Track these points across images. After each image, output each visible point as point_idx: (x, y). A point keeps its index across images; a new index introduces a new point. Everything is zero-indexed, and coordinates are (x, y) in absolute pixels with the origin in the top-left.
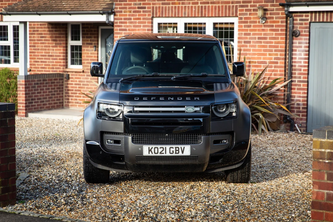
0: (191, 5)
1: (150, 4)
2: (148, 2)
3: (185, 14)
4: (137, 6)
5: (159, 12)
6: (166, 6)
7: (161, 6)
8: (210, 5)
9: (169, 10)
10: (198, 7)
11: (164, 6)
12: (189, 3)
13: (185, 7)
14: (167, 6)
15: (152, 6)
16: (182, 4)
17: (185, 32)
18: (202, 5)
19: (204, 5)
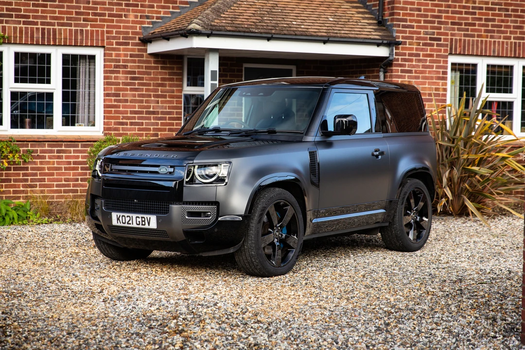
0: (501, 40)
1: (447, 34)
2: (445, 31)
3: (494, 51)
4: (428, 36)
5: (460, 47)
6: (469, 38)
7: (463, 38)
9: (473, 45)
10: (511, 43)
11: (467, 38)
12: (500, 37)
13: (495, 42)
14: (471, 39)
15: (449, 37)
16: (490, 38)
17: (488, 78)
18: (516, 41)
19: (518, 41)
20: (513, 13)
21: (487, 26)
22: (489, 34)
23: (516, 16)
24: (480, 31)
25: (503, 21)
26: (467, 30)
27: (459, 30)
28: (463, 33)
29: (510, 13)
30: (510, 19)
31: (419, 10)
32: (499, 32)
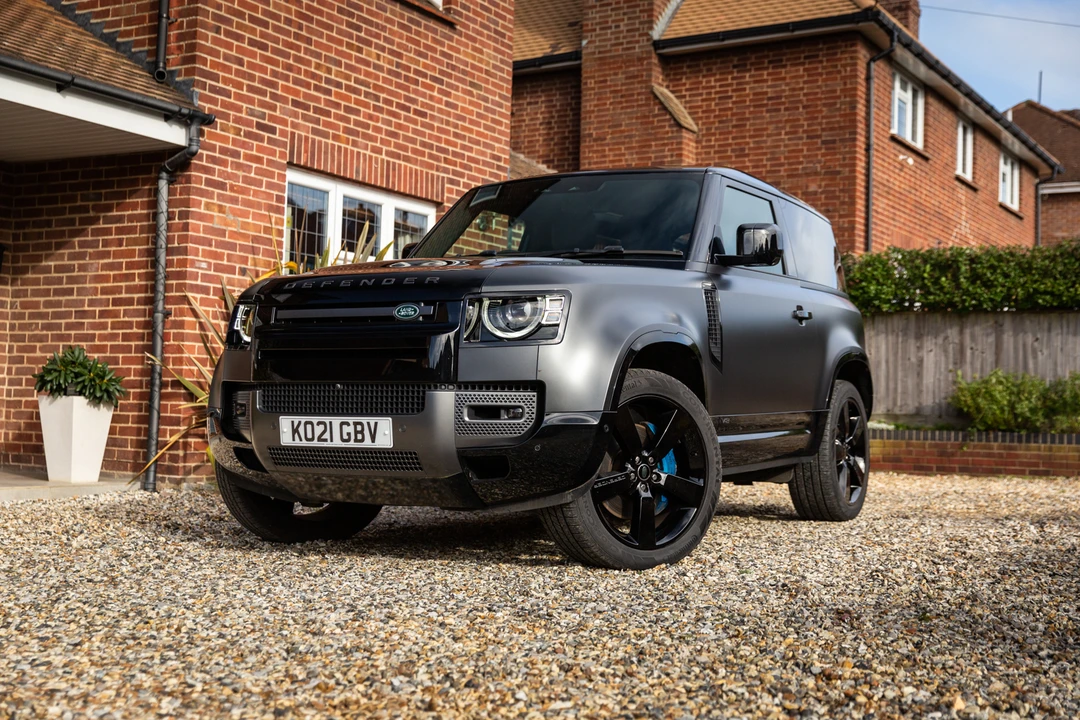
0: (368, 153)
1: (284, 122)
2: (282, 116)
3: (358, 172)
4: (255, 119)
5: (306, 152)
6: (320, 139)
7: (311, 136)
8: (403, 163)
9: (326, 153)
10: (382, 160)
11: (317, 138)
12: (366, 147)
13: (358, 153)
14: (323, 140)
15: (289, 129)
16: (353, 145)
17: (344, 220)
18: (389, 159)
19: (392, 160)
20: (385, 106)
21: (347, 120)
22: (351, 138)
23: (390, 113)
24: (336, 127)
25: (370, 117)
26: (317, 121)
27: (305, 118)
28: (311, 125)
29: (381, 104)
30: (381, 116)
31: (240, 62)
32: (366, 136)
